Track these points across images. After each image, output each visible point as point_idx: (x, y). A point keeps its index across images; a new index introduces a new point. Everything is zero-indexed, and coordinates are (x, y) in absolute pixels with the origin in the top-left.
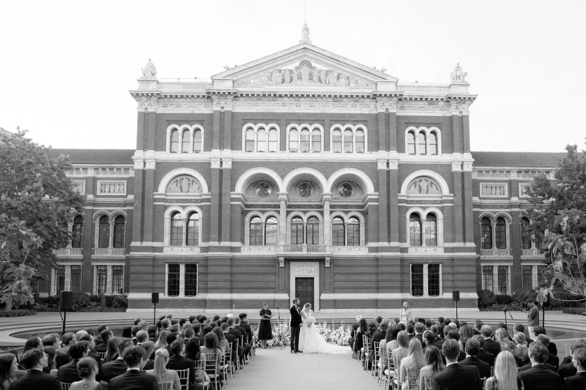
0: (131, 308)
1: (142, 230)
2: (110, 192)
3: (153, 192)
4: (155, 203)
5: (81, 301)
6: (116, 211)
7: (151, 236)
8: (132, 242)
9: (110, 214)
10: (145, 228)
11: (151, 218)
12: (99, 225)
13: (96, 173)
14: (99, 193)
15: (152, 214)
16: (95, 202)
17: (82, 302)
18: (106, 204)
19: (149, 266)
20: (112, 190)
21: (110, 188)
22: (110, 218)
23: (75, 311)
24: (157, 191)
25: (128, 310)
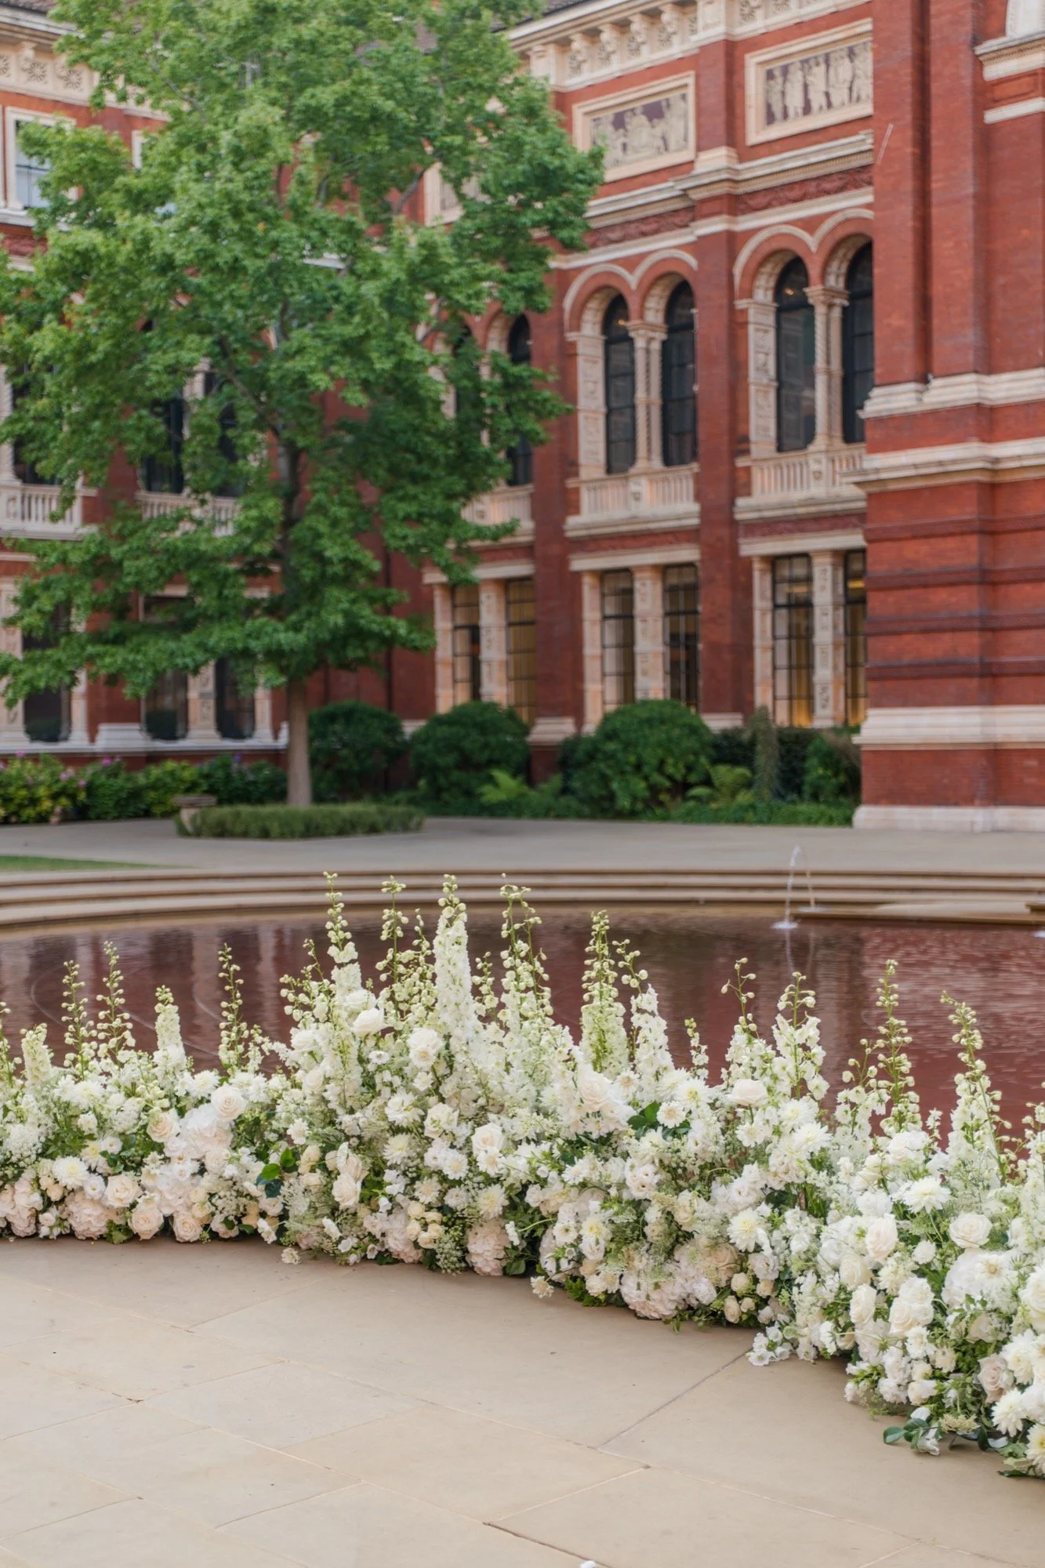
0: (876, 801)
1: (924, 305)
2: (807, 109)
3: (976, 41)
4: (992, 116)
5: (654, 762)
6: (839, 218)
7: (970, 336)
8: (876, 392)
9: (812, 241)
10: (938, 289)
11: (968, 215)
12: (770, 320)
13: (737, 17)
14: (756, 132)
15: (970, 190)
16: (741, 190)
17: (662, 763)
18: (791, 185)
19: (961, 530)
20: (817, 100)
21: (806, 87)
22: (814, 270)
23: (632, 815)
24: (1002, 31)
25: (864, 814)
